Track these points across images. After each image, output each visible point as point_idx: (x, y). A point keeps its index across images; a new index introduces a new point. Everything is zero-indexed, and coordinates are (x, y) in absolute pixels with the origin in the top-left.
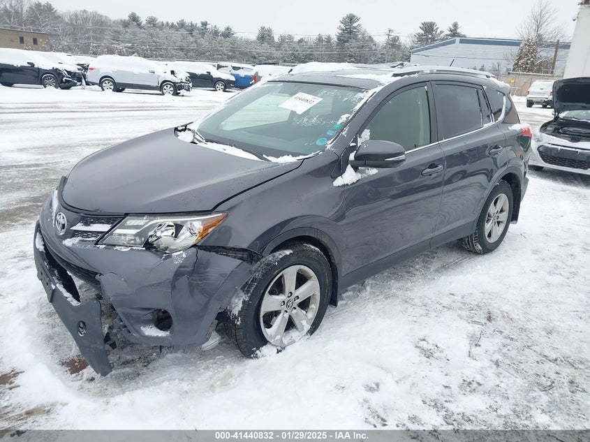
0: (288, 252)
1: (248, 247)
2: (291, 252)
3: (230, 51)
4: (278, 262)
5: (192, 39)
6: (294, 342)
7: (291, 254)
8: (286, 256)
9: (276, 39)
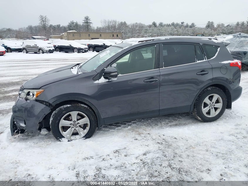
0: (69, 106)
1: (48, 101)
2: (70, 105)
3: (192, 33)
4: (64, 108)
5: (176, 30)
6: (77, 139)
7: (70, 106)
8: (68, 107)
9: (215, 26)
